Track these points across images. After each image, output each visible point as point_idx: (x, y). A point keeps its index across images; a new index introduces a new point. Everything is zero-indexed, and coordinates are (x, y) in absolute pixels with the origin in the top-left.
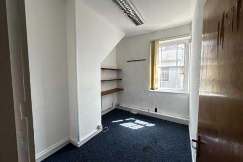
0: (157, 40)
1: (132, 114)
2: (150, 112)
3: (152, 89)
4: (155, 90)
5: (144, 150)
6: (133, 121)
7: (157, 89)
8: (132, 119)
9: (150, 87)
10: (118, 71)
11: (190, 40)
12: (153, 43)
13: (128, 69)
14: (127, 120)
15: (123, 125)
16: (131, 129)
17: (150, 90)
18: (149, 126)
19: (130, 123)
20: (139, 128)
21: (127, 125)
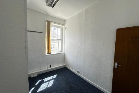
0: (51, 22)
1: (33, 78)
2: (48, 69)
3: (49, 53)
5: (71, 90)
6: (43, 82)
8: (39, 81)
11: (66, 28)
14: (37, 84)
15: (40, 90)
16: (49, 87)
17: (47, 54)
18: (55, 77)
19: (42, 85)
20: (53, 82)
21: (43, 87)
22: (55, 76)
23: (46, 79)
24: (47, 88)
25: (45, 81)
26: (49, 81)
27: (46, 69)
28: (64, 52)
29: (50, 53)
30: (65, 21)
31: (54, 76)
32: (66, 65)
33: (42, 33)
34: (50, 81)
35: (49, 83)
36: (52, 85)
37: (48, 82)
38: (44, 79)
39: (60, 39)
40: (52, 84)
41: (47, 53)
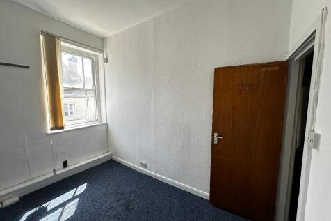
2: (57, 173)
8: (28, 213)
9: (49, 124)
11: (106, 60)
12: (52, 39)
17: (49, 132)
18: (82, 191)
20: (75, 206)
22: (82, 188)
25: (49, 209)
27: (52, 174)
28: (104, 122)
29: (63, 128)
30: (103, 40)
31: (79, 188)
32: (111, 155)
33: (28, 67)
34: (68, 205)
35: (62, 212)
36: (76, 212)
37: (60, 210)
38: (44, 205)
39: (91, 87)
40: (75, 209)
41: (52, 129)
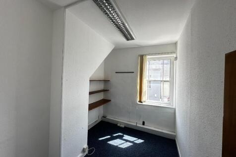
0: (146, 55)
1: (119, 127)
2: (138, 125)
3: (140, 101)
4: (144, 103)
6: (121, 137)
7: (144, 102)
8: (120, 134)
9: (138, 100)
10: (106, 81)
11: (176, 58)
12: (142, 57)
13: (116, 80)
14: (115, 135)
15: (111, 142)
16: (119, 147)
17: (138, 103)
18: (138, 142)
19: (118, 140)
20: (128, 146)
21: (116, 143)
23: (126, 137)
24: (117, 146)
25: (124, 138)
26: (127, 141)
28: (174, 107)
31: (140, 140)
34: (128, 143)
36: (124, 149)
37: (124, 142)
38: (125, 135)
40: (126, 147)
